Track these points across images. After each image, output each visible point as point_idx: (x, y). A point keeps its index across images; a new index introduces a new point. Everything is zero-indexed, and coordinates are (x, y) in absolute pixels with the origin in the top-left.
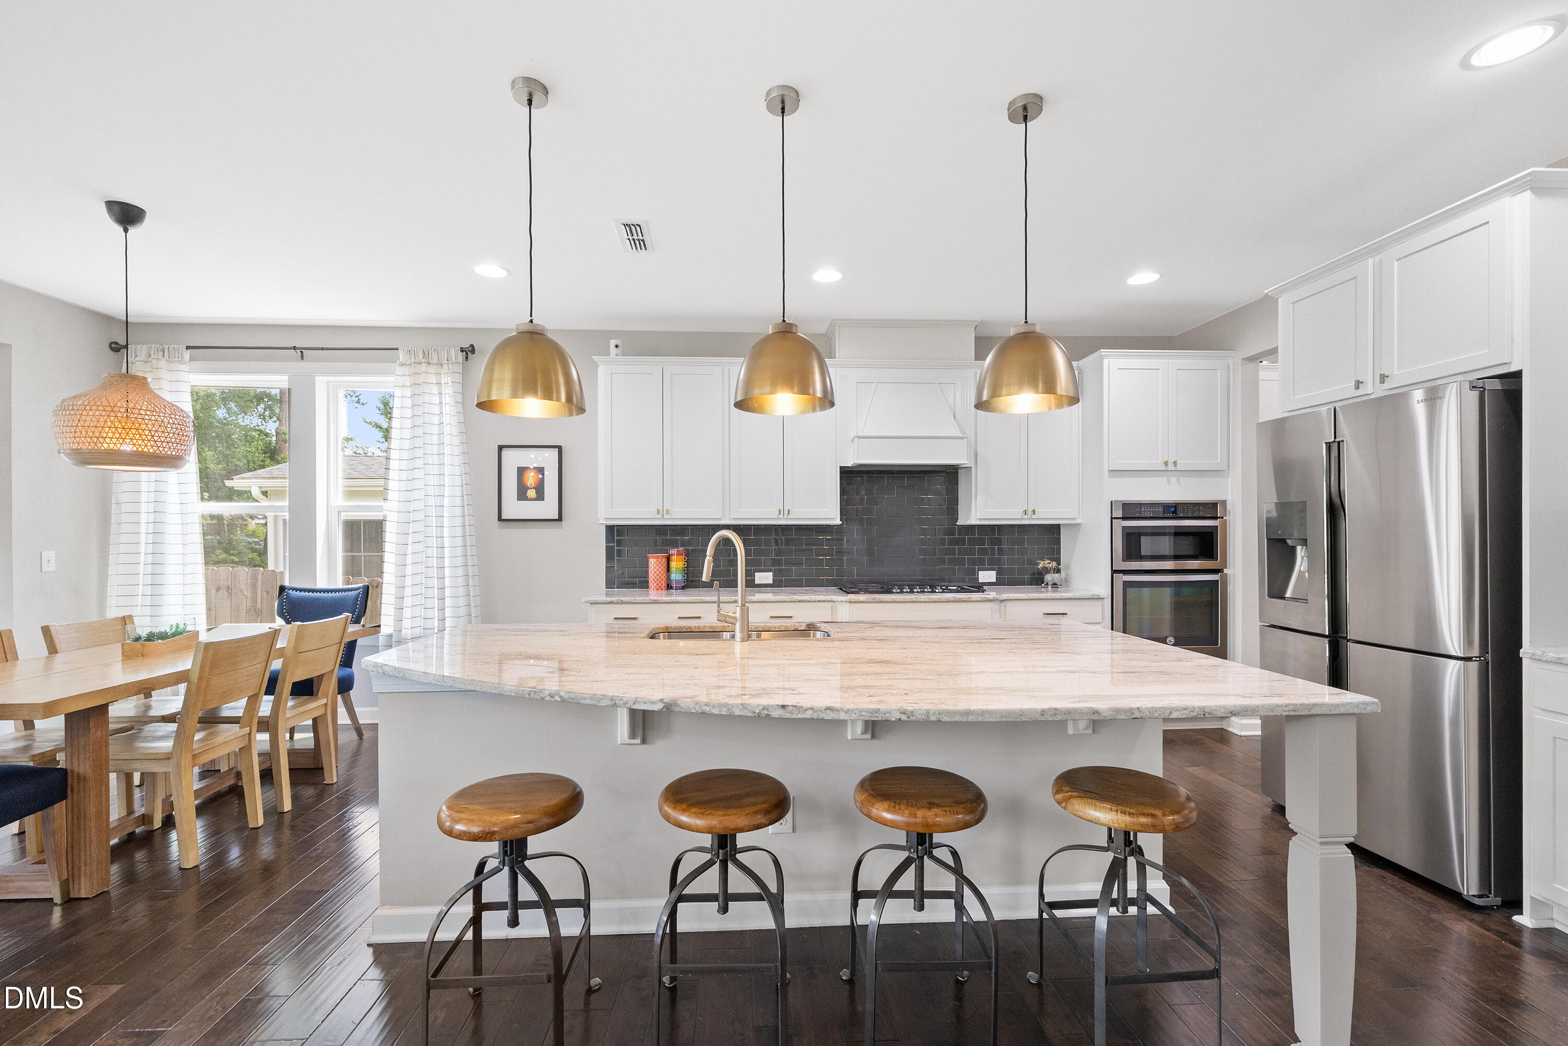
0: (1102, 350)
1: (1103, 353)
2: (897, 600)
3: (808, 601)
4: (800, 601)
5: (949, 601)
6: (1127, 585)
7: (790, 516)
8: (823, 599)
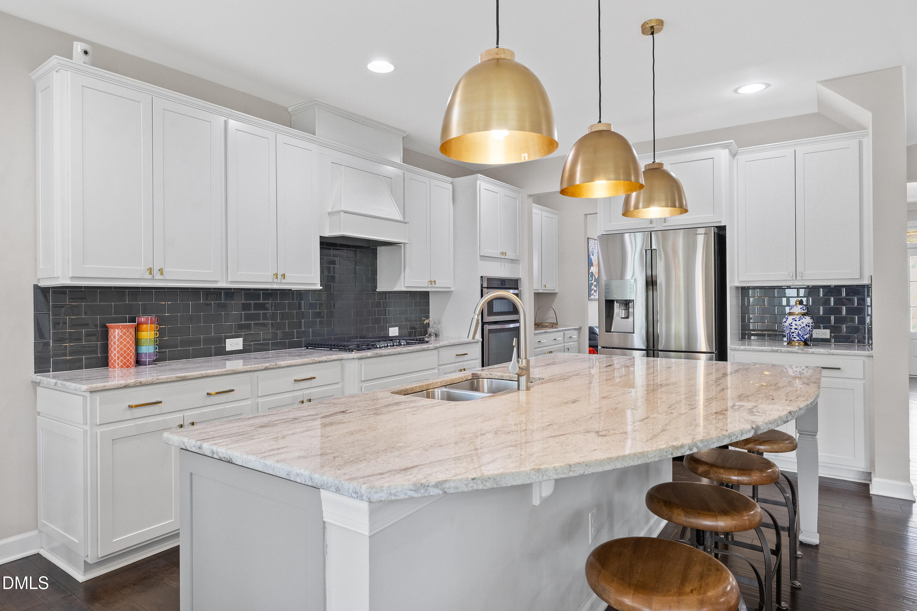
0: (479, 175)
1: (479, 177)
2: (390, 353)
3: (326, 361)
4: (319, 362)
5: (418, 351)
6: (490, 331)
7: (283, 281)
8: (336, 358)
